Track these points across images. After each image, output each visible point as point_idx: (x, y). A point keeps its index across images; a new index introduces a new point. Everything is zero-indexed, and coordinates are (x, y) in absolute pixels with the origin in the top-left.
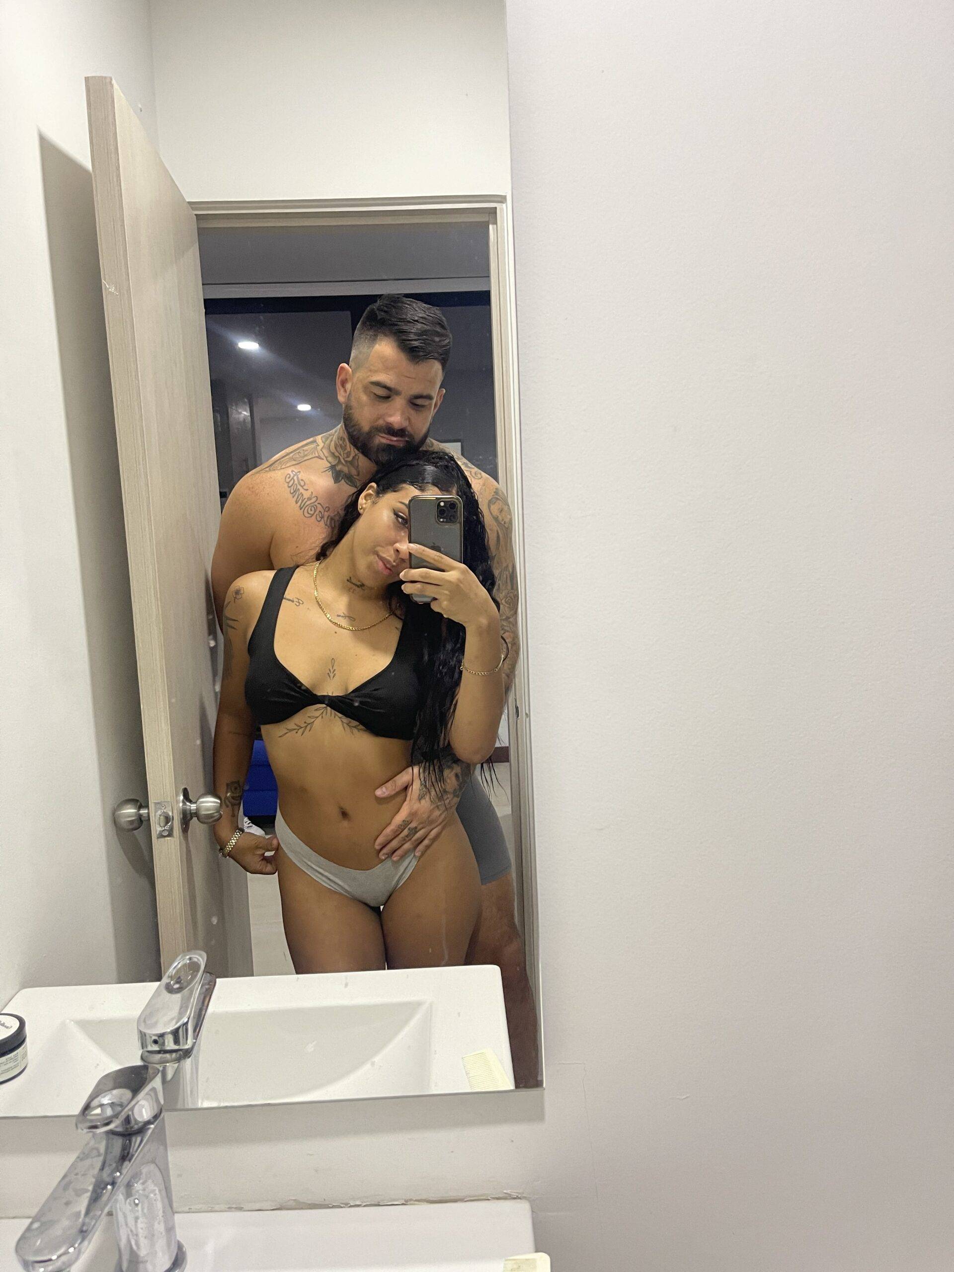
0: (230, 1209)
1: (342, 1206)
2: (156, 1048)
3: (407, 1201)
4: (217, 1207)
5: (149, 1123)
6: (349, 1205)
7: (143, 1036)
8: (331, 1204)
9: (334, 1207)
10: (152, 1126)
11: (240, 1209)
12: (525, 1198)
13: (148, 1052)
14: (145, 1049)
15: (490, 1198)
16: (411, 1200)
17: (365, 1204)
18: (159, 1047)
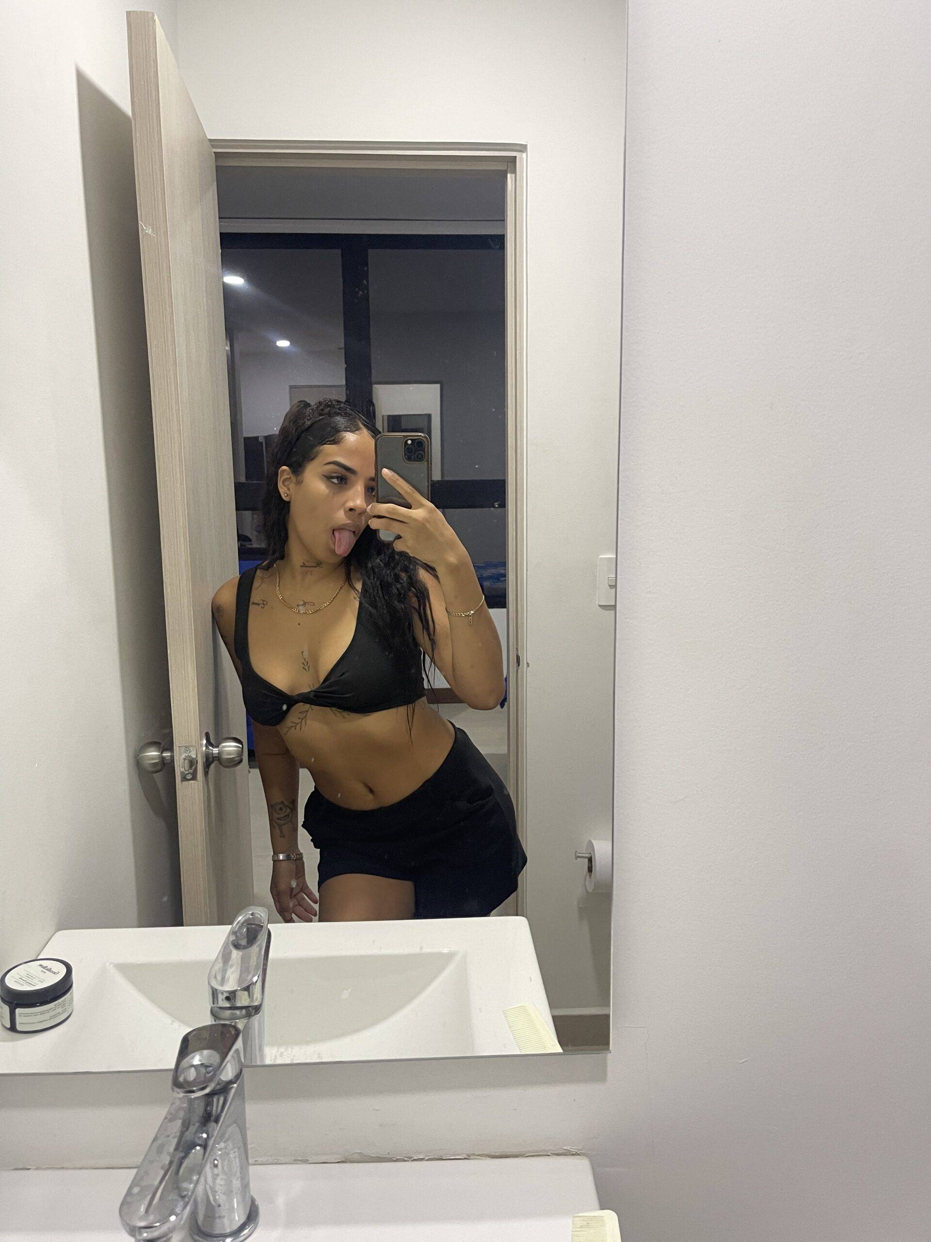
0: (296, 1161)
1: (406, 1159)
2: (227, 1005)
3: (469, 1156)
4: (283, 1160)
5: (231, 1082)
6: (412, 1159)
7: (214, 993)
8: (394, 1158)
9: (397, 1160)
10: (235, 1085)
11: (305, 1161)
12: (584, 1154)
13: (221, 1008)
14: (216, 1005)
15: (549, 1154)
16: (474, 1155)
17: (427, 1158)
18: (230, 1004)
